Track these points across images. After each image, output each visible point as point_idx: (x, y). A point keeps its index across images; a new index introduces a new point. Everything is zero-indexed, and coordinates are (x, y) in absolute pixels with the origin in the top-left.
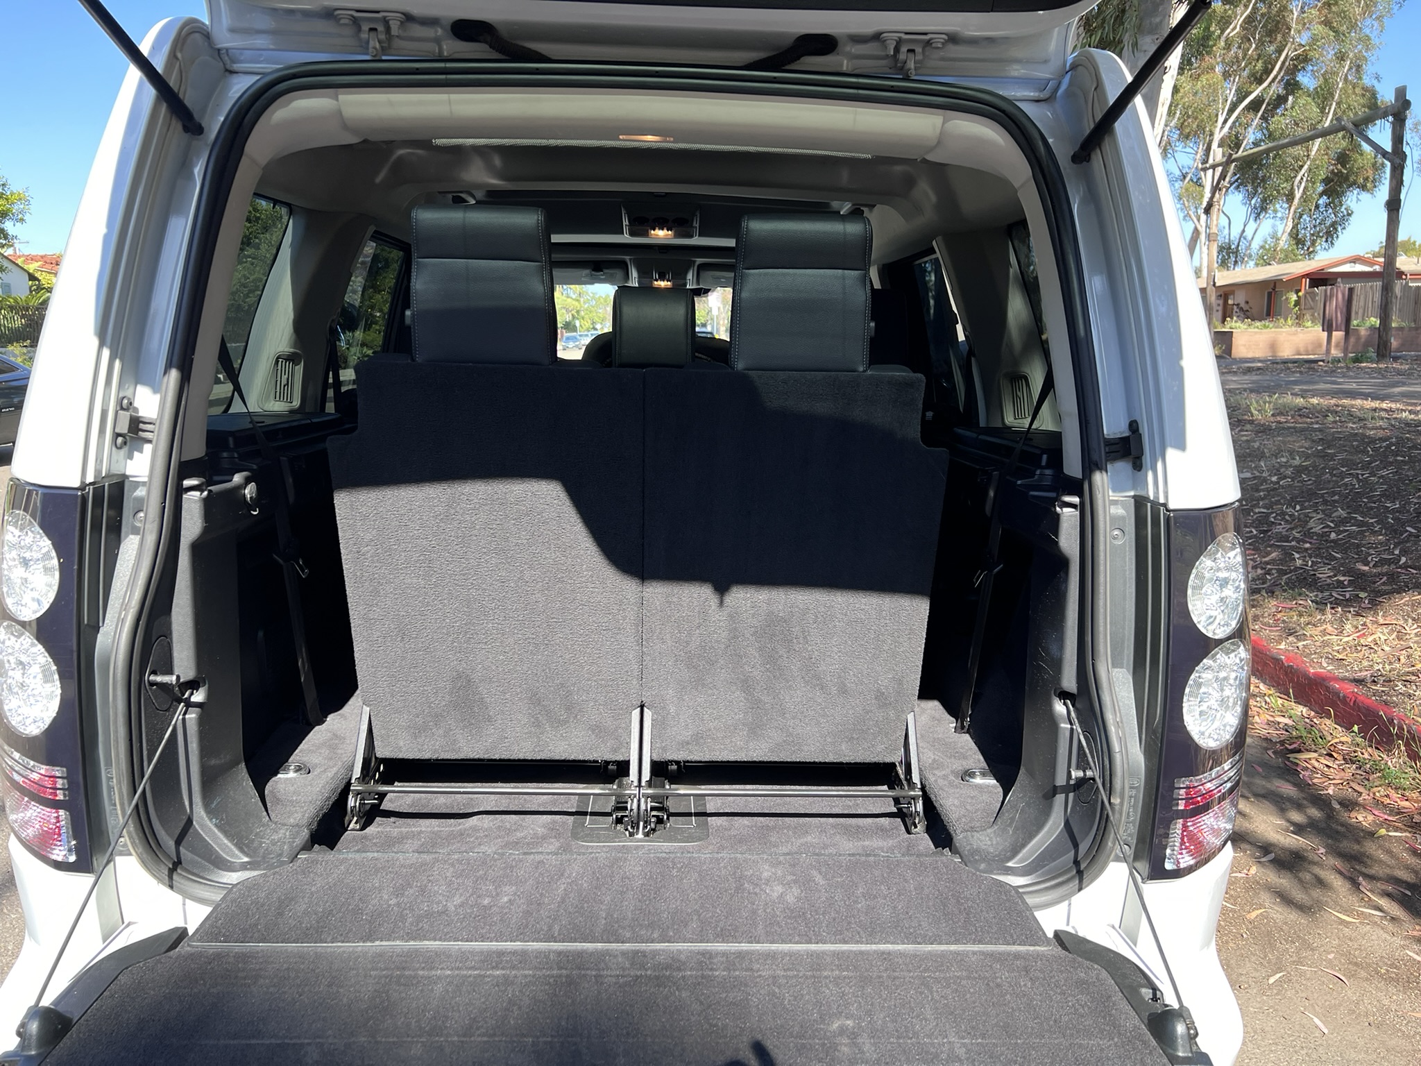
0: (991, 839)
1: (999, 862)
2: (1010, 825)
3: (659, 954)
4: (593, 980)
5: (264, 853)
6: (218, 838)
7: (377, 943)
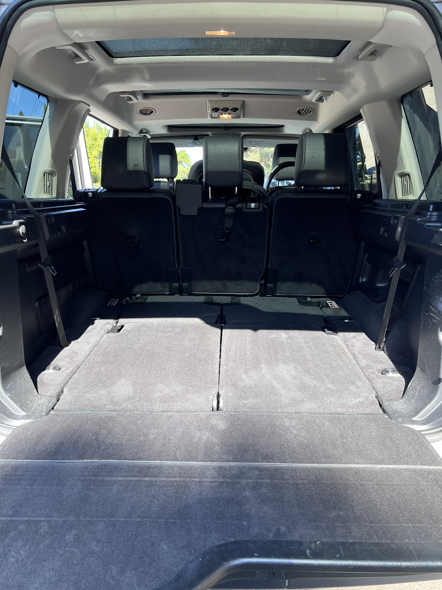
0: (402, 405)
1: (409, 417)
2: (413, 398)
3: (233, 469)
4: (198, 484)
5: (34, 410)
6: (10, 403)
7: (85, 460)
